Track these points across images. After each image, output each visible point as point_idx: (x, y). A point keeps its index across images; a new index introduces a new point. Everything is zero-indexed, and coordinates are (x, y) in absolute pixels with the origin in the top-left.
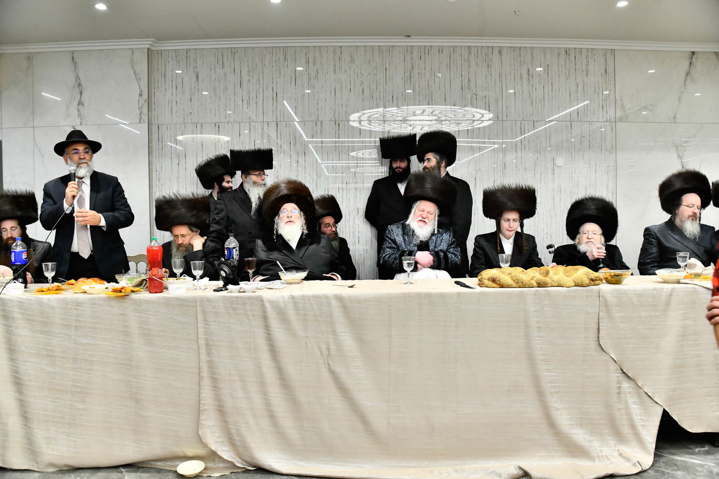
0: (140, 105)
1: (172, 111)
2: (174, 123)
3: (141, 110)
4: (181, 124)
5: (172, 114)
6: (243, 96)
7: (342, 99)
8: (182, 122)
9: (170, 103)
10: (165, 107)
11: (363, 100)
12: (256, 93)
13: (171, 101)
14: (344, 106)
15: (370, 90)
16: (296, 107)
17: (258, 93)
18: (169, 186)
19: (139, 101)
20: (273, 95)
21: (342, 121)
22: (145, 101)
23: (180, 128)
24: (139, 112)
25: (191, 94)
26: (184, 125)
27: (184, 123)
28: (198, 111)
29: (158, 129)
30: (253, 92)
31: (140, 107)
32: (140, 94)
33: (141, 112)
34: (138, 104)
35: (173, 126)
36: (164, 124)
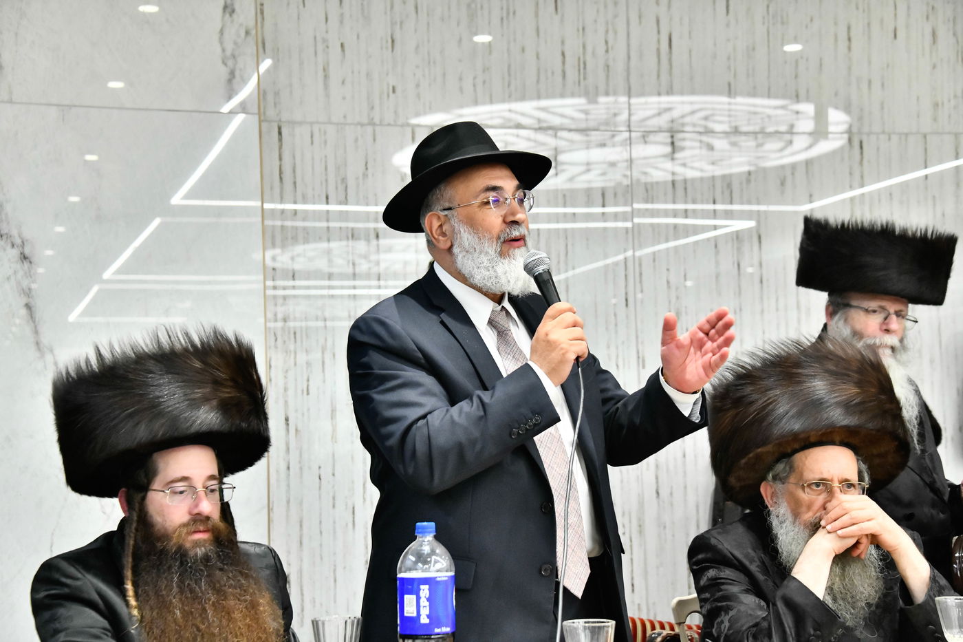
0: (229, 48)
1: (326, 77)
2: (334, 119)
3: (230, 63)
4: (362, 125)
5: (326, 86)
6: (563, 43)
7: (870, 62)
8: (365, 121)
9: (320, 47)
10: (301, 63)
11: (934, 67)
12: (607, 32)
13: (325, 41)
14: (876, 84)
15: (954, 34)
16: (729, 85)
17: (611, 32)
18: (322, 341)
19: (221, 32)
20: (659, 41)
21: (869, 134)
22: (247, 33)
23: (356, 140)
24: (223, 72)
25: (393, 24)
26: (369, 129)
27: (372, 123)
28: (418, 86)
29: (280, 140)
30: (596, 31)
31: (228, 53)
32: (225, 7)
33: (232, 74)
34: (221, 43)
35: (331, 130)
36: (301, 123)
